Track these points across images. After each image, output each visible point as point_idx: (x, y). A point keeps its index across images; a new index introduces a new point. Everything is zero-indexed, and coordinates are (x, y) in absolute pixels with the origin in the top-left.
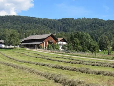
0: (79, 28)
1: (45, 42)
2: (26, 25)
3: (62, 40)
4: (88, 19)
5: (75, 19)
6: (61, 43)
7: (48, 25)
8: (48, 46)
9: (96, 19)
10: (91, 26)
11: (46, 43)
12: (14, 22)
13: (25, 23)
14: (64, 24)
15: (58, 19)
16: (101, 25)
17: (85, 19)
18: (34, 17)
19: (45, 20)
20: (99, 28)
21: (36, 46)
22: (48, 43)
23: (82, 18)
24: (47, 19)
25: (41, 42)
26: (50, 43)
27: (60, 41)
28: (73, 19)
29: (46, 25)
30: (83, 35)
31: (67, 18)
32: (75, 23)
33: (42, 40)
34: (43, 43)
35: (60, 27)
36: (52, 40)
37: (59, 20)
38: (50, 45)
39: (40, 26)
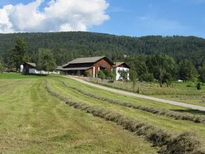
0: (168, 50)
1: (94, 67)
2: (95, 45)
3: (122, 65)
4: (182, 37)
5: (163, 36)
6: (121, 69)
7: (125, 45)
8: (99, 72)
9: (192, 38)
10: (185, 47)
11: (96, 69)
12: (80, 40)
13: (93, 41)
14: (148, 43)
15: (140, 37)
16: (200, 46)
17: (177, 37)
18: (107, 34)
19: (122, 38)
20: (196, 50)
21: (79, 72)
22: (99, 68)
23: (174, 36)
24: (125, 37)
25: (89, 68)
26: (101, 68)
27: (119, 66)
28: (160, 37)
29: (123, 45)
30: (164, 59)
31: (152, 36)
32: (163, 43)
33: (90, 65)
34: (92, 68)
35: (142, 48)
36: (105, 64)
37: (142, 38)
38: (102, 72)
39: (114, 46)
